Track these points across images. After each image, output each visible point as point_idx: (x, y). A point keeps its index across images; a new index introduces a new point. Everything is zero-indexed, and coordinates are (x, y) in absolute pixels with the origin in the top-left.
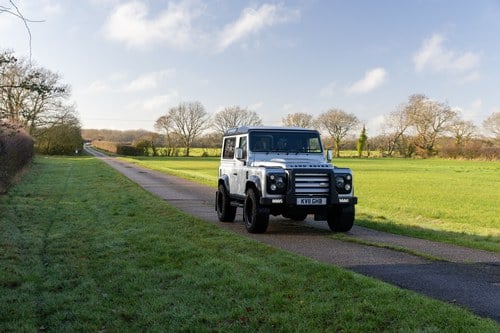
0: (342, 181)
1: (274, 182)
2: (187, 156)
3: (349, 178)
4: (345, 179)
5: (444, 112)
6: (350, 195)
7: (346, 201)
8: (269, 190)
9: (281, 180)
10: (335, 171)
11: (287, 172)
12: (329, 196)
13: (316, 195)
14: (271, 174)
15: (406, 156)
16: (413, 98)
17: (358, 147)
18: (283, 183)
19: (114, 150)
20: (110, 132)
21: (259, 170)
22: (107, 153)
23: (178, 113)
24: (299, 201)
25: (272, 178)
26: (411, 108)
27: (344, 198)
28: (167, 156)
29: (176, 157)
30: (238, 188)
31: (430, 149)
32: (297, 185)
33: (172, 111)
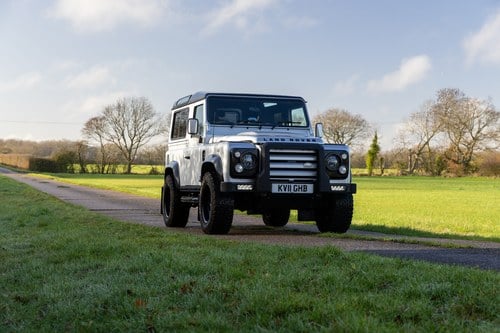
0: (336, 162)
1: (239, 161)
2: (128, 174)
3: (344, 157)
4: (339, 158)
5: (486, 113)
6: (347, 181)
7: (341, 189)
8: (233, 173)
9: (249, 159)
10: (326, 148)
11: (258, 147)
12: (317, 181)
13: (298, 180)
14: (236, 150)
15: (433, 175)
16: (443, 94)
17: (368, 162)
18: (252, 163)
19: (25, 164)
20: (21, 143)
21: (219, 146)
22: (15, 169)
23: (115, 114)
24: (275, 188)
25: (238, 154)
26: (439, 106)
27: (337, 185)
28: (100, 174)
29: (113, 175)
30: (191, 177)
31: (467, 164)
32: (272, 166)
33: (108, 111)
